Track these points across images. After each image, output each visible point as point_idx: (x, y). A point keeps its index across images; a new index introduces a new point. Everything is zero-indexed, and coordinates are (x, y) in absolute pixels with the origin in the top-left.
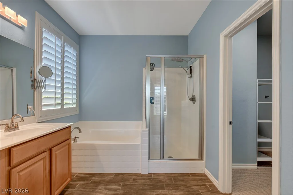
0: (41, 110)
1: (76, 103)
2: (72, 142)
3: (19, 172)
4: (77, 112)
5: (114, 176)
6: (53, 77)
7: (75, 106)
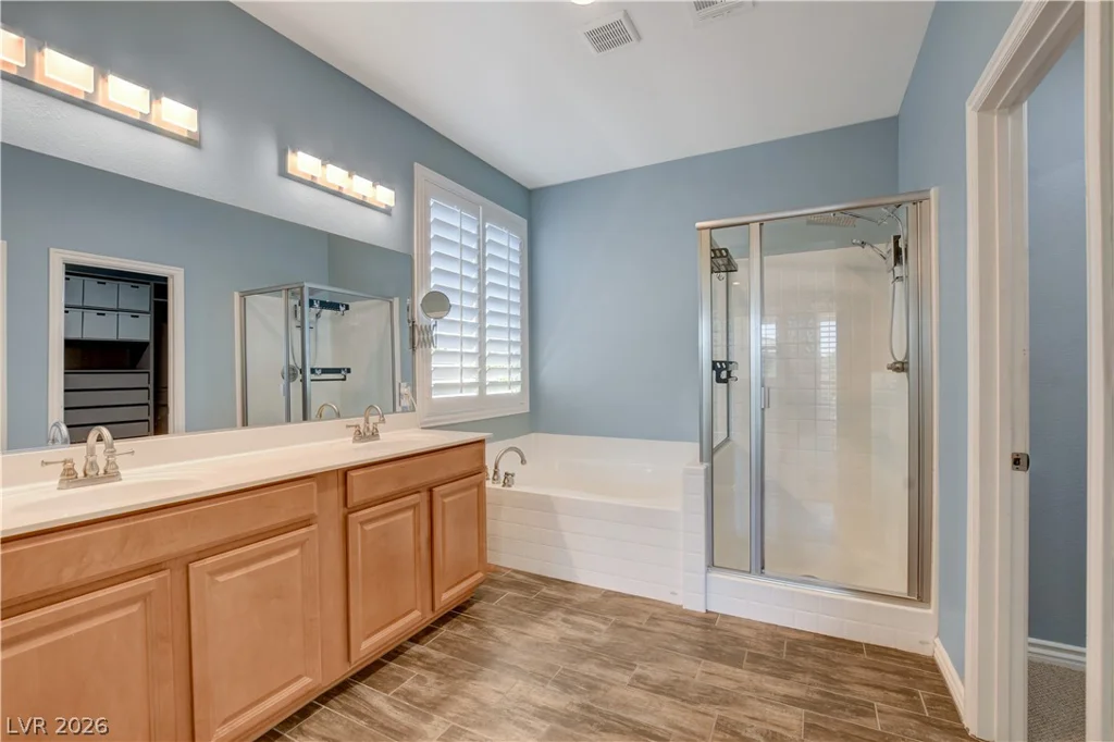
0: (430, 398)
1: (521, 383)
2: (489, 484)
3: (362, 523)
4: (526, 409)
5: (599, 595)
6: (452, 316)
7: (516, 390)
